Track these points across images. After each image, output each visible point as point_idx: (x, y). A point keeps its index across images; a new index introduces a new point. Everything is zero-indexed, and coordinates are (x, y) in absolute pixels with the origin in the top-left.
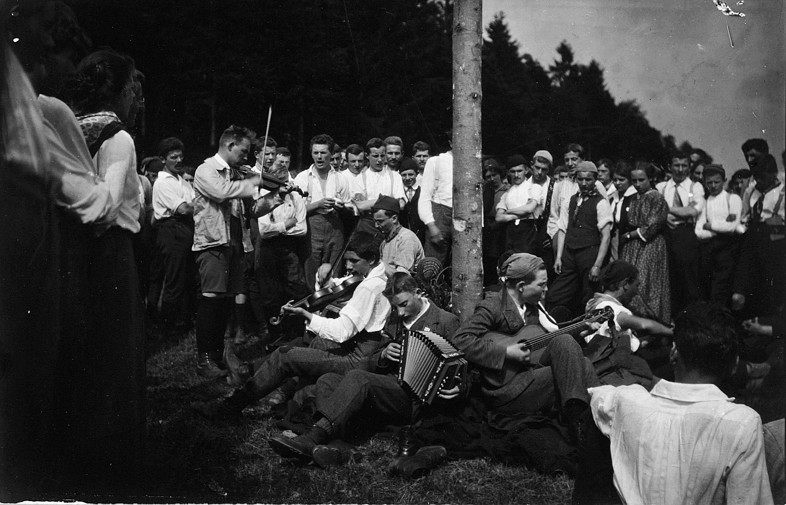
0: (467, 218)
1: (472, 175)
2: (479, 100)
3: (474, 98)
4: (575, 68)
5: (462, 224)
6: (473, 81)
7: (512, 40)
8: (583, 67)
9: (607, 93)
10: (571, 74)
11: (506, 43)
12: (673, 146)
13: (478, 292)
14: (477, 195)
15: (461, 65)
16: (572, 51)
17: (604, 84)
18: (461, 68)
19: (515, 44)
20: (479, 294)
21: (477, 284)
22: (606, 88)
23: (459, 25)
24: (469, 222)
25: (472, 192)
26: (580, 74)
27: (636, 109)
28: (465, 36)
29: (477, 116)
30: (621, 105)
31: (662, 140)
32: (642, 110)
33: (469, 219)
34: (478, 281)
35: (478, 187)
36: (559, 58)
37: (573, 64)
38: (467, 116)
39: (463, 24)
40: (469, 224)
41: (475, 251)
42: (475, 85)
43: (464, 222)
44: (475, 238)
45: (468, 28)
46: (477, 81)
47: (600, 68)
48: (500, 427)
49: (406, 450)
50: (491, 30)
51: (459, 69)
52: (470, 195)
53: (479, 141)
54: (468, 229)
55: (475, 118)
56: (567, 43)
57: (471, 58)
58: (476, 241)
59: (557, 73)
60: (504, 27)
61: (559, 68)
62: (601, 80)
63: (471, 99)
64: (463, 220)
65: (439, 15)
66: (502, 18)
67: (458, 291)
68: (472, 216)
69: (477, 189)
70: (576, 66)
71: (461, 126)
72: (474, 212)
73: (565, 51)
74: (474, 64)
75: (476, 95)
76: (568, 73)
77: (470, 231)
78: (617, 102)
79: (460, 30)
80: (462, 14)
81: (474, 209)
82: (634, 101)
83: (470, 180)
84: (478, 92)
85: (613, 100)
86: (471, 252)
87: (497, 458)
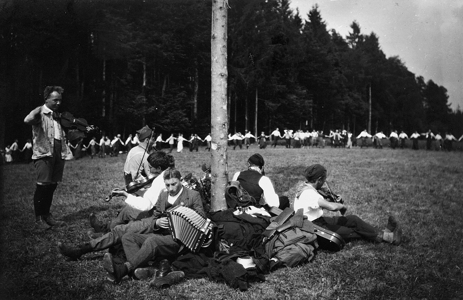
0: (218, 143)
1: (221, 119)
2: (225, 77)
3: (222, 76)
4: (361, 37)
5: (215, 145)
6: (221, 67)
7: (322, 21)
8: (367, 36)
9: (381, 51)
10: (359, 40)
11: (318, 23)
12: (423, 82)
13: (224, 183)
14: (224, 130)
15: (215, 58)
16: (359, 27)
17: (379, 46)
18: (215, 59)
19: (324, 23)
20: (225, 184)
21: (223, 179)
22: (380, 49)
23: (214, 35)
24: (219, 144)
25: (221, 128)
26: (364, 40)
27: (399, 61)
28: (217, 41)
29: (224, 86)
30: (390, 59)
31: (416, 79)
32: (402, 62)
33: (219, 143)
34: (224, 177)
35: (224, 125)
36: (352, 31)
37: (360, 34)
38: (218, 86)
39: (216, 35)
40: (219, 145)
41: (222, 161)
42: (222, 69)
43: (216, 144)
44: (222, 154)
45: (218, 37)
46: (224, 66)
47: (377, 37)
48: (220, 260)
49: (162, 273)
50: (310, 15)
51: (214, 60)
52: (220, 130)
53: (225, 100)
54: (218, 148)
55: (223, 87)
56: (356, 22)
57: (220, 54)
58: (223, 155)
59: (351, 40)
60: (318, 13)
61: (352, 37)
62: (377, 44)
63: (220, 76)
64: (216, 143)
65: (278, 7)
66: (317, 7)
67: (213, 183)
68: (220, 141)
69: (224, 126)
70: (362, 35)
71: (215, 91)
72: (222, 139)
73: (355, 27)
74: (222, 57)
75: (223, 74)
76: (357, 40)
77: (219, 150)
78: (387, 57)
79: (214, 38)
80: (215, 29)
81: (222, 137)
82: (398, 56)
83: (220, 121)
84: (224, 72)
85: (385, 56)
86: (220, 161)
87: (212, 279)
